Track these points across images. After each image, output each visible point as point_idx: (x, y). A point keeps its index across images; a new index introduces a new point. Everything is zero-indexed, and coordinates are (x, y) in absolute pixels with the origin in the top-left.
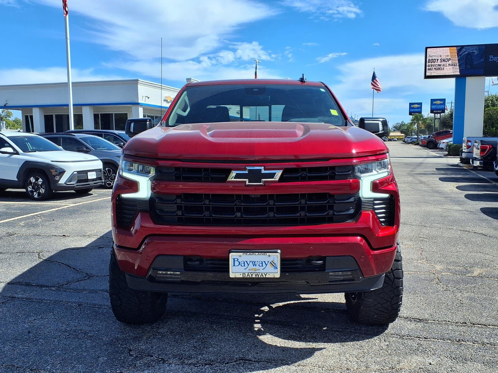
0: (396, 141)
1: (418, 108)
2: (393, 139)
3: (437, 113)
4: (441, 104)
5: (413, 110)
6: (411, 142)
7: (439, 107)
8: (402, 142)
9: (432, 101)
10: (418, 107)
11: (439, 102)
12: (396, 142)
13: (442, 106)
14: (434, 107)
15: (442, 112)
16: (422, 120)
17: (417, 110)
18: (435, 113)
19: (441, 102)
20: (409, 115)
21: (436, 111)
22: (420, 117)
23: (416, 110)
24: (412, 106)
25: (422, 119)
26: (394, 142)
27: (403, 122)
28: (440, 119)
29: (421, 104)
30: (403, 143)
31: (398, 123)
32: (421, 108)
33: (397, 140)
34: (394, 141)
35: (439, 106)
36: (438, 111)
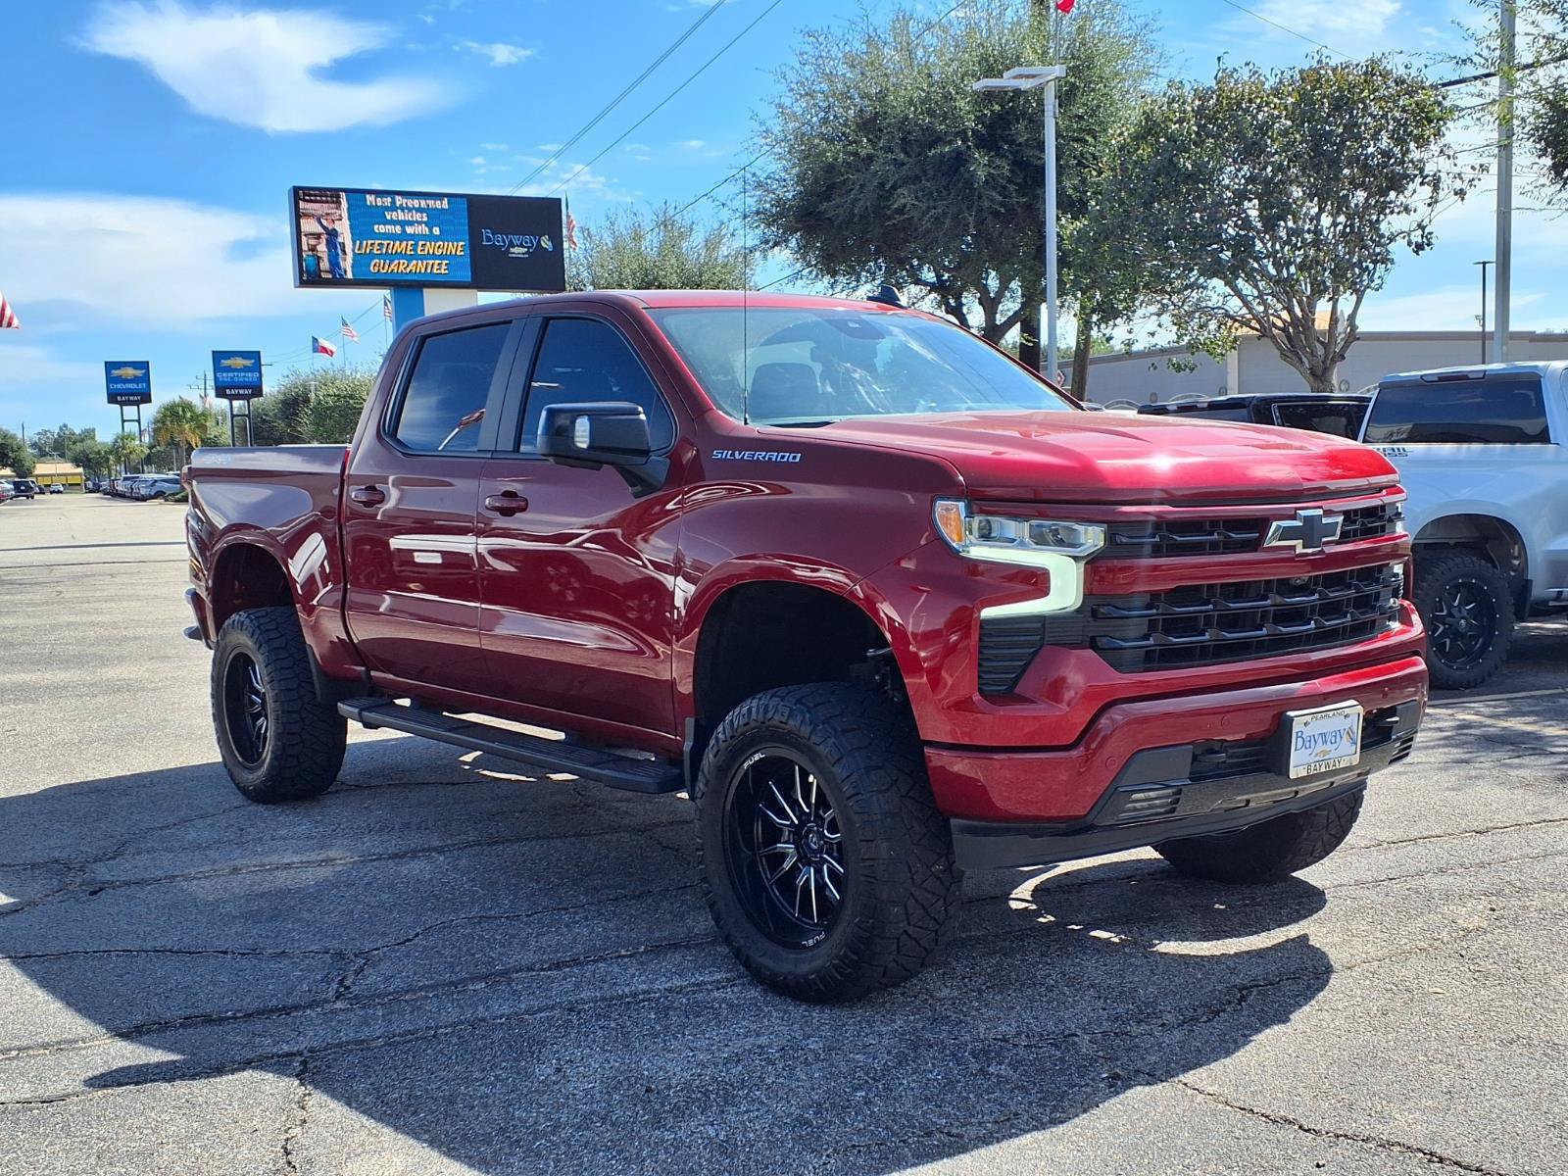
0: (59, 492)
1: (136, 380)
2: (49, 486)
3: (239, 397)
4: (246, 369)
5: (119, 386)
6: (152, 494)
7: (241, 377)
8: (102, 496)
9: (218, 356)
10: (136, 377)
11: (240, 362)
12: (60, 495)
13: (250, 374)
14: (225, 377)
15: (254, 395)
16: (192, 419)
17: (135, 386)
18: (231, 398)
19: (248, 363)
20: (110, 402)
21: (233, 392)
22: (183, 411)
23: (130, 386)
24: (115, 373)
25: (189, 415)
26: (55, 496)
27: (65, 426)
28: (248, 416)
29: (145, 365)
30: (106, 499)
31: (46, 431)
32: (146, 378)
33: (62, 489)
34: (52, 493)
35: (243, 374)
36: (241, 392)
